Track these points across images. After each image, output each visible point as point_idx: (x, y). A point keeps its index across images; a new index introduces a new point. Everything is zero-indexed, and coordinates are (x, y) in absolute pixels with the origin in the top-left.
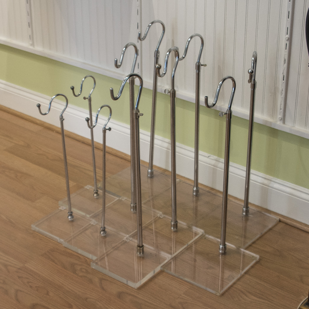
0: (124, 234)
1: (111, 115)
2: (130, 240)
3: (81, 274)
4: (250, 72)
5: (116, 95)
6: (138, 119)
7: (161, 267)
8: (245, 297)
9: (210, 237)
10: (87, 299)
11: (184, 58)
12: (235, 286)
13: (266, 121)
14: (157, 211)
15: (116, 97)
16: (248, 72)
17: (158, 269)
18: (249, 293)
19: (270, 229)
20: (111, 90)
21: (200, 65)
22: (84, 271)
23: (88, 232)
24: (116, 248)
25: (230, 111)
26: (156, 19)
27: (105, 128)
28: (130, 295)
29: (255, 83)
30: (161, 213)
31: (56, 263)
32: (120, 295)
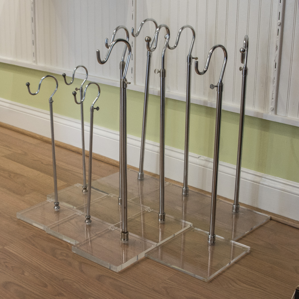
0: (109, 224)
1: (100, 92)
2: (115, 229)
3: (60, 258)
4: (241, 50)
5: (103, 59)
6: (125, 88)
7: (146, 253)
8: (235, 284)
9: (199, 229)
10: (64, 279)
11: (175, 47)
12: (224, 274)
13: (258, 113)
14: (146, 207)
15: (103, 61)
16: (240, 51)
17: (142, 255)
18: (239, 280)
19: (261, 226)
20: (98, 52)
21: (192, 58)
22: (65, 255)
23: (73, 221)
24: (101, 236)
25: (222, 83)
26: (149, 17)
27: (93, 107)
28: (110, 278)
29: (246, 69)
30: (149, 208)
31: (36, 247)
32: (99, 278)
